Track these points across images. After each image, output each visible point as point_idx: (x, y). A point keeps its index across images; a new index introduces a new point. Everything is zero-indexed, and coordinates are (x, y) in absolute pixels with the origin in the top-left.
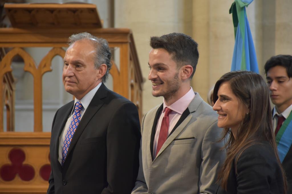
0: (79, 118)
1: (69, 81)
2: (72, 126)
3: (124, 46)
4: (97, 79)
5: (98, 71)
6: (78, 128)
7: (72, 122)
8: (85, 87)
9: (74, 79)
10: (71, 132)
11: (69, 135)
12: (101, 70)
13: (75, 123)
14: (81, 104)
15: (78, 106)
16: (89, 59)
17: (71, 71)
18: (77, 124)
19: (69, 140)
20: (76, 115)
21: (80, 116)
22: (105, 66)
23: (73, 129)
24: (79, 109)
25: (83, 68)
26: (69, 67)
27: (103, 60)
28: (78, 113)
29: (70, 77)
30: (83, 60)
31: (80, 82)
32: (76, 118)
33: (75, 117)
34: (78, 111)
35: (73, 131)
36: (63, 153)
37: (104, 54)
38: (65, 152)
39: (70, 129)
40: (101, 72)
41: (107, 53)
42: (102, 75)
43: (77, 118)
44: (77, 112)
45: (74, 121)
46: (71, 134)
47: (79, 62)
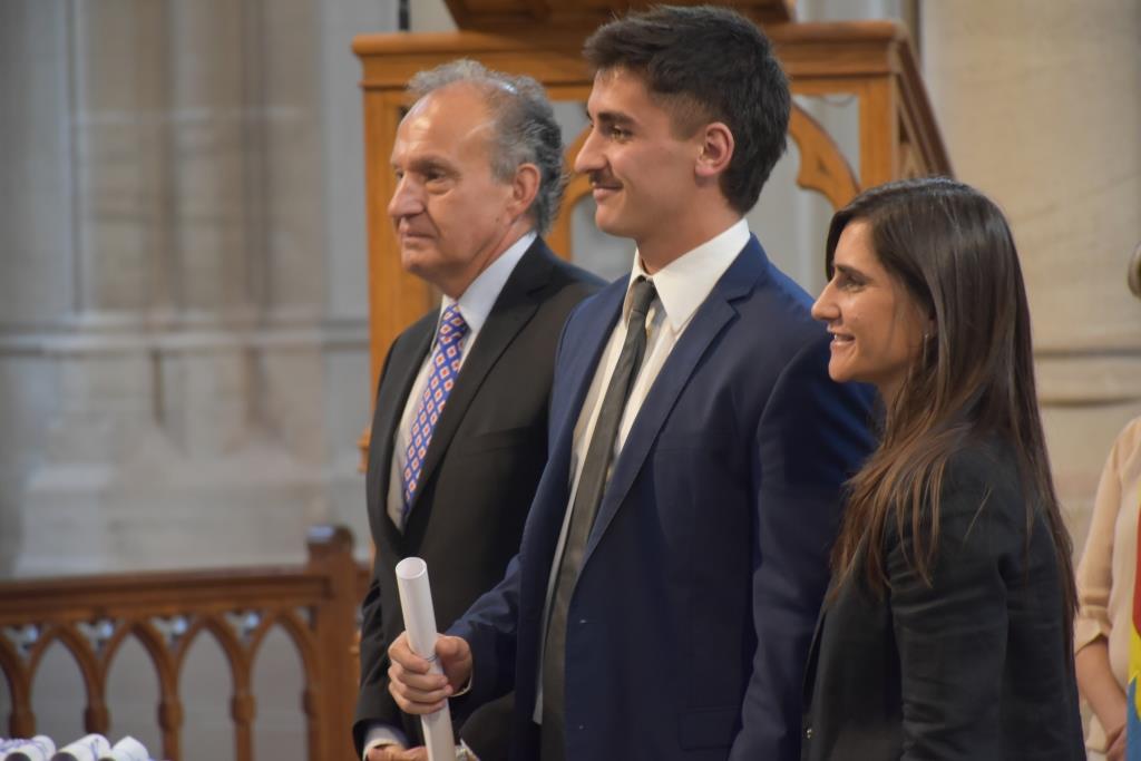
0: (457, 365)
1: (408, 231)
2: (433, 392)
3: (875, 87)
4: (507, 220)
5: (509, 191)
6: (452, 398)
7: (431, 379)
8: (464, 251)
9: (421, 224)
10: (429, 416)
11: (421, 427)
12: (522, 184)
13: (442, 382)
14: (459, 315)
15: (448, 322)
16: (472, 149)
17: (410, 198)
18: (449, 385)
19: (423, 443)
20: (446, 355)
21: (458, 356)
22: (531, 170)
23: (436, 404)
24: (452, 332)
25: (450, 182)
26: (406, 183)
27: (524, 149)
28: (449, 345)
29: (410, 216)
30: (445, 155)
31: (445, 234)
32: (443, 366)
33: (440, 360)
34: (450, 340)
35: (435, 409)
36: (405, 490)
37: (525, 129)
38: (413, 486)
39: (426, 404)
40: (520, 192)
41: (536, 125)
42: (523, 202)
43: (448, 362)
44: (445, 343)
45: (437, 373)
46: (428, 421)
47: (435, 162)
